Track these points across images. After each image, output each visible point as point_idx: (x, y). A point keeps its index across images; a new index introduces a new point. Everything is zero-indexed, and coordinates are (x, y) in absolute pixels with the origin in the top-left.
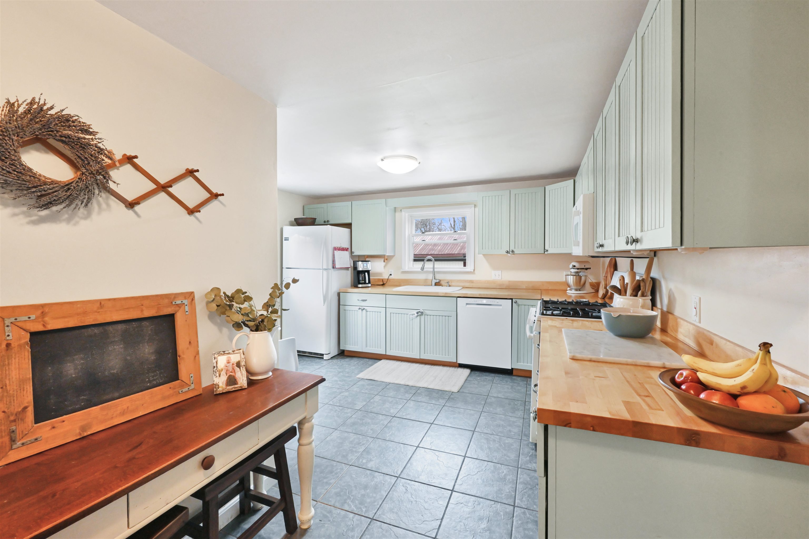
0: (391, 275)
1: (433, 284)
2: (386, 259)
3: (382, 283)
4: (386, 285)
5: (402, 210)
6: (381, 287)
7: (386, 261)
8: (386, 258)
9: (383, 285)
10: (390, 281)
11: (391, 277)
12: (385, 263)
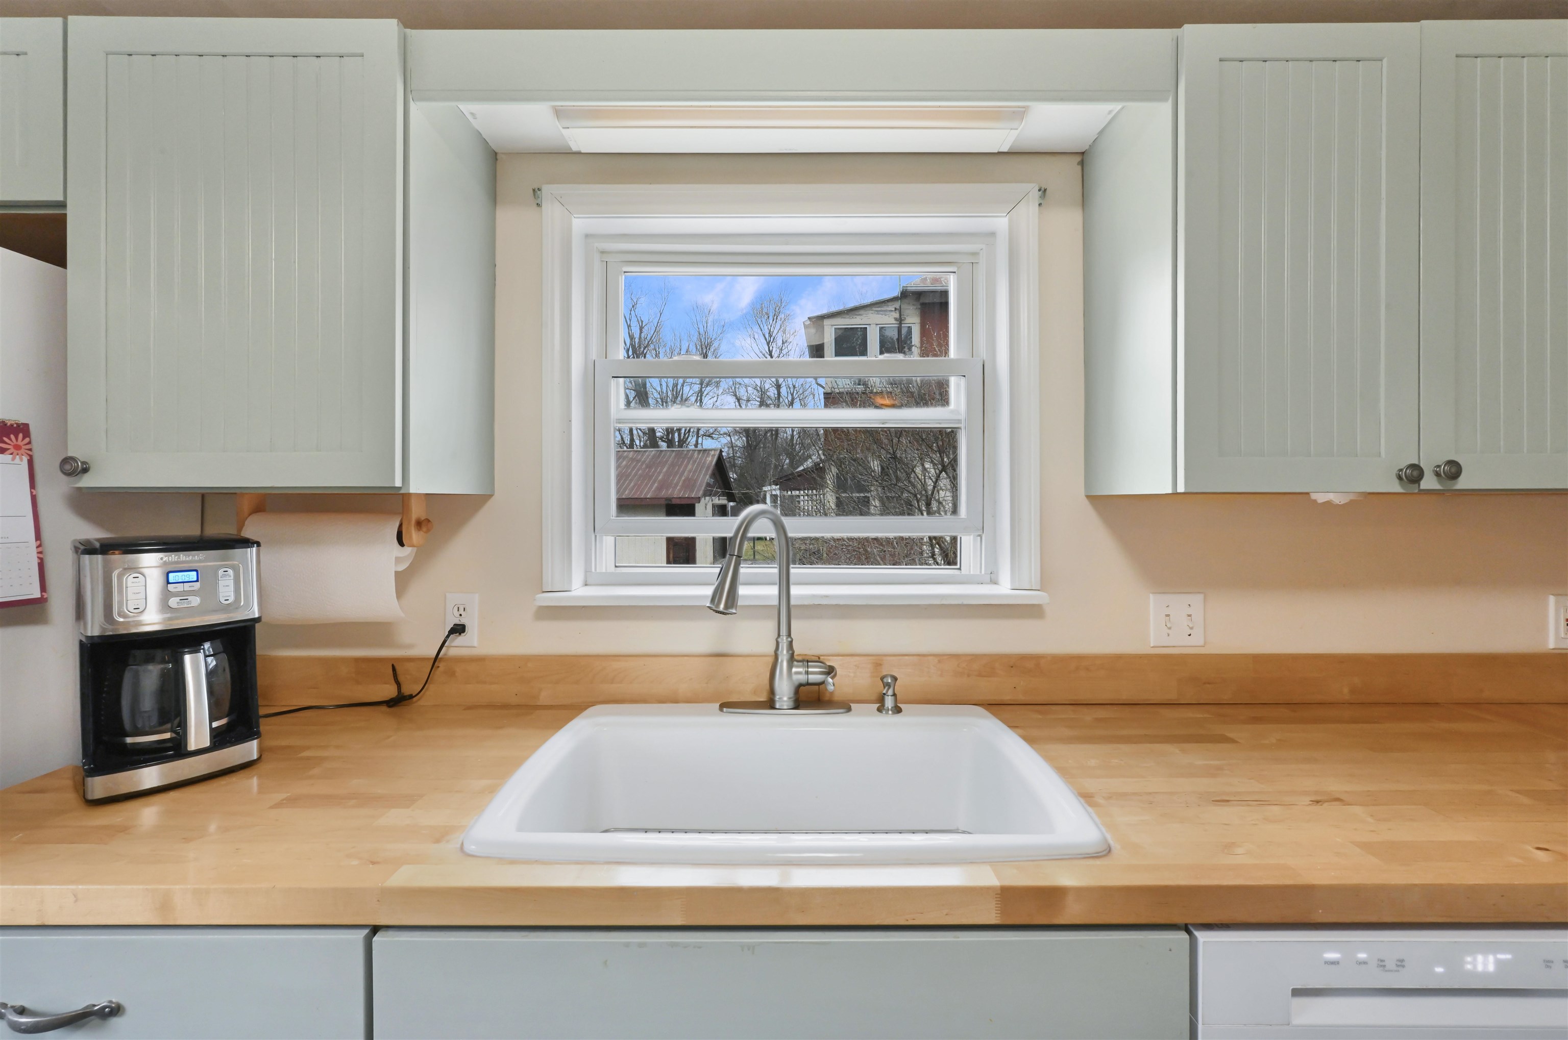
0: (458, 629)
1: (784, 691)
2: (419, 524)
3: (388, 691)
4: (425, 701)
5: (546, 189)
6: (381, 716)
7: (414, 536)
8: (417, 511)
9: (399, 701)
10: (451, 674)
11: (459, 647)
12: (407, 551)
